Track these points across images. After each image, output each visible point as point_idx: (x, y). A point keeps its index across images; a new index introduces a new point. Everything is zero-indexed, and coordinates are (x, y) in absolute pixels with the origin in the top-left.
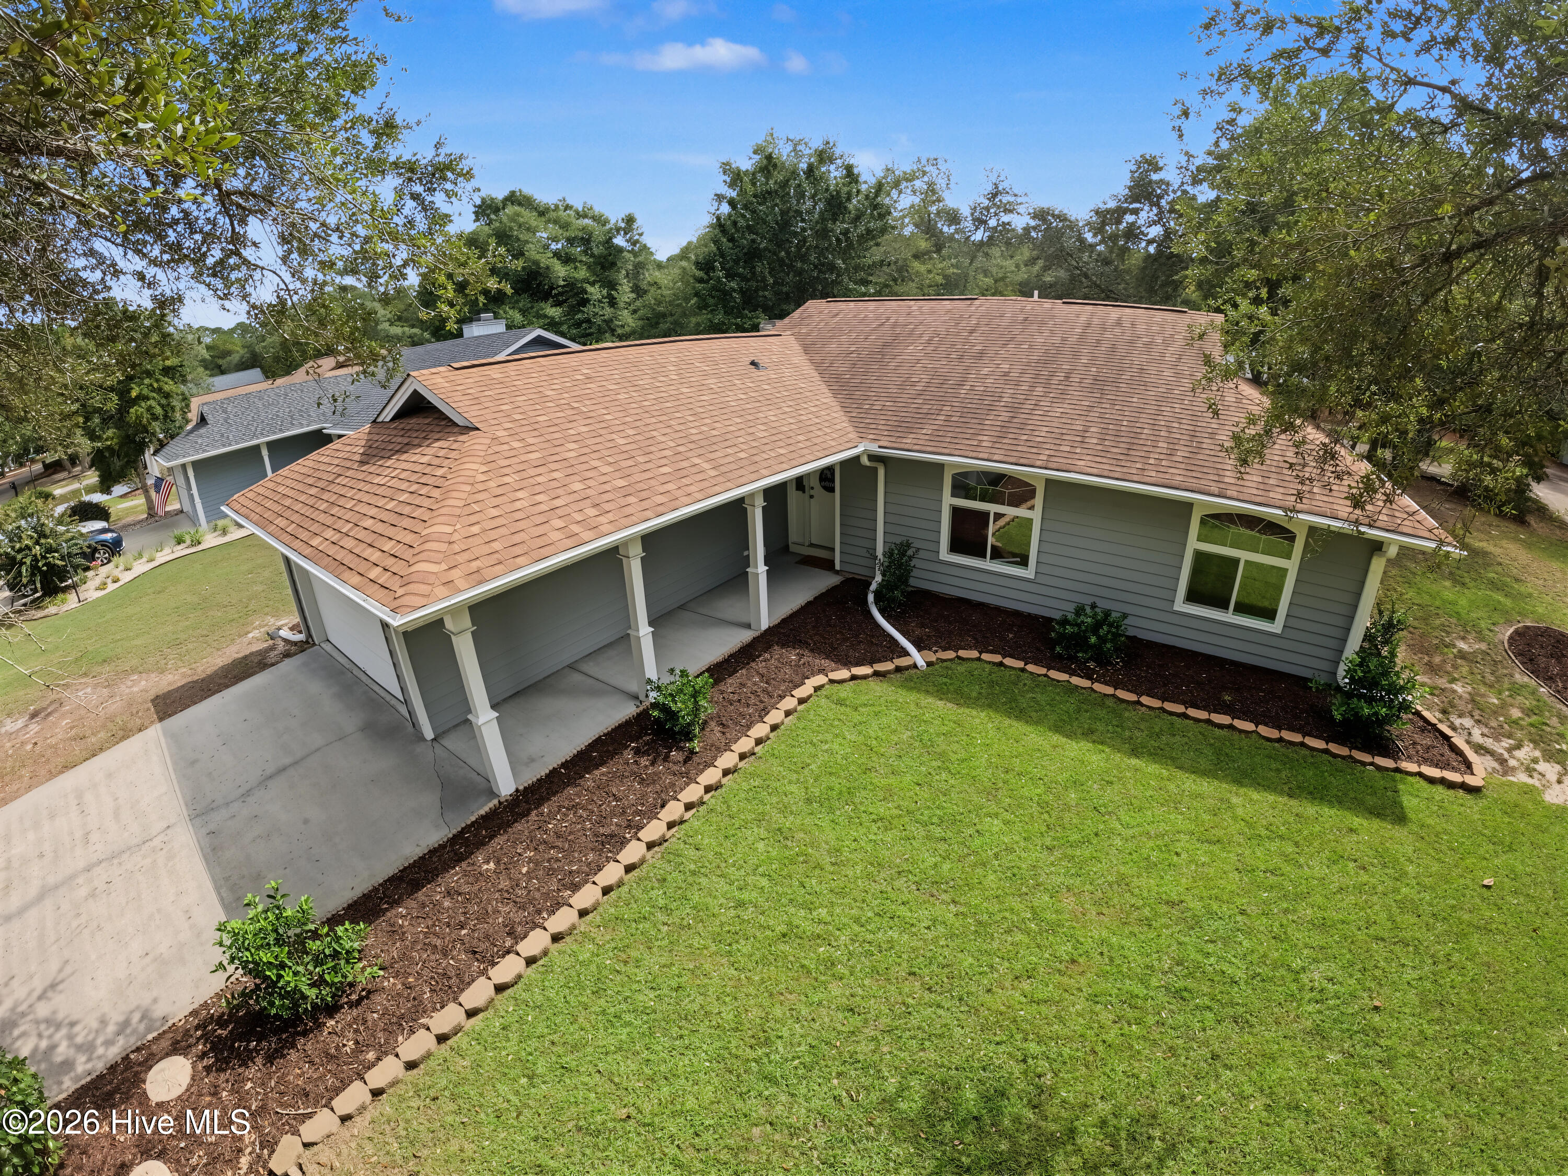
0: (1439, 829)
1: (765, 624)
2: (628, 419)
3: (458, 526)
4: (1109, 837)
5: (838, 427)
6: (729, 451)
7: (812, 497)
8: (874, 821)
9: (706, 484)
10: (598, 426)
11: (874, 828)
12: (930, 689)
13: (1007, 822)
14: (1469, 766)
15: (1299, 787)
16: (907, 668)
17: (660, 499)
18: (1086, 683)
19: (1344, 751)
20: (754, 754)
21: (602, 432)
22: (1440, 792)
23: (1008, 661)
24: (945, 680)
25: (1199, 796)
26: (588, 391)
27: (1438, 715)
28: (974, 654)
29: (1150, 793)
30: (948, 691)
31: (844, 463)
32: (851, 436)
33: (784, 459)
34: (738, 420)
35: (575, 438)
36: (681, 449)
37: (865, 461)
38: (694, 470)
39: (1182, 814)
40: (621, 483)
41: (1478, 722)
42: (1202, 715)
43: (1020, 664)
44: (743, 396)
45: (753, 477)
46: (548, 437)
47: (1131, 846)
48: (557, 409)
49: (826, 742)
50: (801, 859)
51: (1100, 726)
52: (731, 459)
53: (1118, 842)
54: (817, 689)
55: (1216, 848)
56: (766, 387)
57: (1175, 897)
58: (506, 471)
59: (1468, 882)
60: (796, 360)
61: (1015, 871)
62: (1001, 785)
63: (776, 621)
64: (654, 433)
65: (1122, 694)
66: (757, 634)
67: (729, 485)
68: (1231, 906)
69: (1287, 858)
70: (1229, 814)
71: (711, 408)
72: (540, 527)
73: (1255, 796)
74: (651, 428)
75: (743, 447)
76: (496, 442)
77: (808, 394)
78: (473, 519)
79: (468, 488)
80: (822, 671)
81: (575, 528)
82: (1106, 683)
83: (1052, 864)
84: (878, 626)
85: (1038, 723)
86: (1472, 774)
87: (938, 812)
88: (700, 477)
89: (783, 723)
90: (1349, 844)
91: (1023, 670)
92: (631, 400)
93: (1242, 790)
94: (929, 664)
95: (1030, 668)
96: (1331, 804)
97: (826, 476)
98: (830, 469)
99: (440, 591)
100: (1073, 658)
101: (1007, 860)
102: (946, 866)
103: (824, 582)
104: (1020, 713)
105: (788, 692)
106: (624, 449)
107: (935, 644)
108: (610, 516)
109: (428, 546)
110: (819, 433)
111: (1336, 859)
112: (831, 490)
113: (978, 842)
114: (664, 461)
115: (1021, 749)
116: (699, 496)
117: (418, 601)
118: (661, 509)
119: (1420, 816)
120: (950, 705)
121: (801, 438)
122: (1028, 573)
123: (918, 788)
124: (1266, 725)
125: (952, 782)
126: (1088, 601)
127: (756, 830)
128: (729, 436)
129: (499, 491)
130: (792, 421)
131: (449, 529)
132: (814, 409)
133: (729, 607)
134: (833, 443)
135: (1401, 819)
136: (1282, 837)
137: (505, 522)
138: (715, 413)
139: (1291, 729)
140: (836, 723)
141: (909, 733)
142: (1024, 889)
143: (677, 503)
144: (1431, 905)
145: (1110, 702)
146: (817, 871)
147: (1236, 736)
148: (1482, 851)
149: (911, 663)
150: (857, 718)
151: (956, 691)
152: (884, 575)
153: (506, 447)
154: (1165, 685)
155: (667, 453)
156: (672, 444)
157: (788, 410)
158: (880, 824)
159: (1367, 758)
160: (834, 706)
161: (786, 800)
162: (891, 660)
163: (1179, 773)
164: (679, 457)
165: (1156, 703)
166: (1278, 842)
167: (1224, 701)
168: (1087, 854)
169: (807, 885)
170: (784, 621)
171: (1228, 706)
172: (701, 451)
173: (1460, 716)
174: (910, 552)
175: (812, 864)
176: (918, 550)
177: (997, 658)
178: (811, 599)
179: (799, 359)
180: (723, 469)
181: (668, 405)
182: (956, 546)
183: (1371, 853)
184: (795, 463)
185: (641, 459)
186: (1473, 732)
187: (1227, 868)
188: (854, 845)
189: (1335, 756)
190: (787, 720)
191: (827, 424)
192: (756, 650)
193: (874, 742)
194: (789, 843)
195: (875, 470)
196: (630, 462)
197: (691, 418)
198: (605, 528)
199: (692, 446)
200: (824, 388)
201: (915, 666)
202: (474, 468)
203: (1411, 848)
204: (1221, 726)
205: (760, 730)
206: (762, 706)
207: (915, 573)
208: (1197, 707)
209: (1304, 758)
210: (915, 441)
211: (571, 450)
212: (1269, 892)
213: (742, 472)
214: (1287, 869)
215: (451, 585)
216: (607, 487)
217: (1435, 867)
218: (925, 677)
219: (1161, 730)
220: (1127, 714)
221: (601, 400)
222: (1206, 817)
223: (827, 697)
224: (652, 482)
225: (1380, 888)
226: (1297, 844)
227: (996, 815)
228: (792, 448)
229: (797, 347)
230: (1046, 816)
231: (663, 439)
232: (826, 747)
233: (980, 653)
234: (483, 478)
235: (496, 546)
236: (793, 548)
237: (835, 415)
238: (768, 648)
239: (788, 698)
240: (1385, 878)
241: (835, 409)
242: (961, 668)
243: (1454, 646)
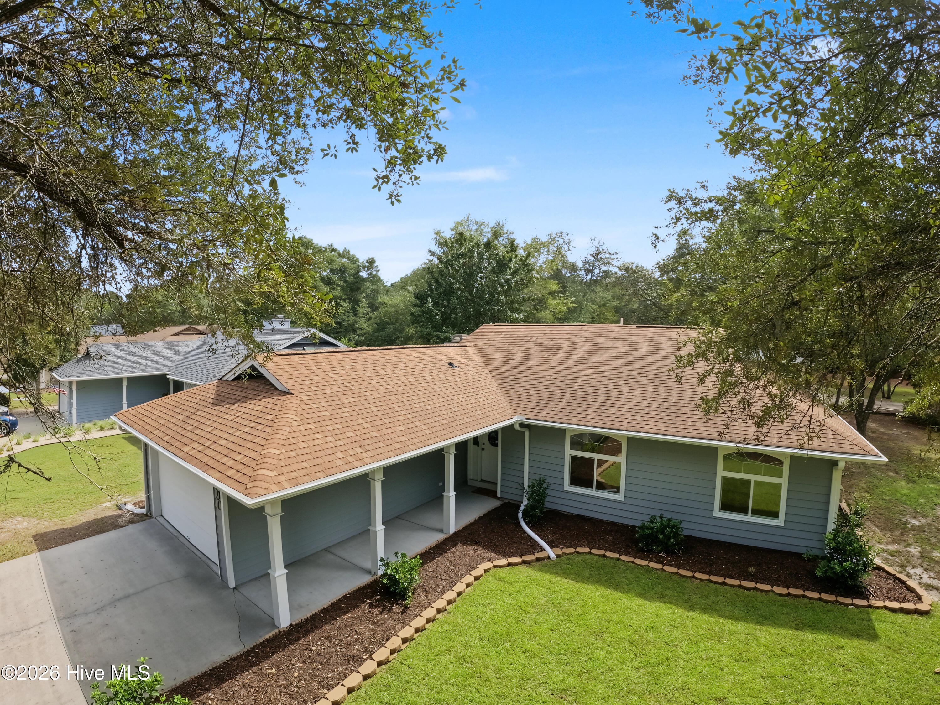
0: (901, 640)
1: (452, 531)
2: (378, 396)
3: (283, 451)
4: (676, 660)
5: (501, 406)
6: (437, 419)
7: (483, 449)
8: (523, 652)
9: (423, 438)
10: (361, 399)
11: (524, 656)
12: (559, 572)
13: (609, 653)
14: (919, 598)
15: (802, 623)
16: (543, 559)
17: (398, 446)
18: (659, 566)
19: (832, 598)
20: (446, 610)
21: (363, 402)
22: (901, 617)
23: (609, 554)
24: (568, 566)
25: (734, 633)
26: (354, 377)
27: (898, 569)
28: (587, 550)
29: (703, 632)
30: (570, 574)
31: (504, 429)
32: (509, 412)
33: (469, 425)
34: (442, 400)
35: (348, 405)
36: (409, 416)
37: (517, 427)
38: (417, 429)
39: (724, 644)
40: (375, 434)
41: (926, 570)
42: (736, 582)
43: (616, 556)
44: (444, 385)
45: (451, 435)
46: (333, 403)
47: (690, 665)
48: (337, 386)
49: (492, 604)
50: (477, 675)
51: (668, 592)
52: (437, 424)
53: (682, 663)
54: (486, 571)
55: (747, 665)
56: (458, 379)
57: (721, 695)
58: (309, 421)
59: (925, 672)
60: (475, 363)
61: (615, 682)
62: (605, 630)
63: (460, 528)
64: (393, 406)
65: (682, 572)
66: (448, 536)
67: (437, 439)
68: (759, 700)
69: (796, 668)
70: (755, 643)
71: (426, 392)
72: (330, 456)
73: (773, 630)
74: (391, 402)
75: (445, 417)
76: (302, 403)
77: (483, 384)
78: (292, 447)
79: (288, 429)
80: (490, 560)
81: (350, 459)
82: (672, 566)
83: (639, 677)
84: (525, 533)
85: (628, 592)
86: (922, 603)
87: (564, 647)
88: (420, 434)
89: (464, 591)
90: (839, 656)
91: (618, 559)
92: (379, 384)
93: (763, 628)
94: (558, 556)
95: (623, 558)
96: (824, 632)
97: (492, 436)
98: (496, 432)
99: (274, 487)
100: (650, 551)
101: (609, 675)
102: (571, 680)
103: (490, 505)
104: (617, 587)
105: (468, 572)
106: (376, 413)
107: (562, 544)
108: (370, 454)
109: (266, 460)
110: (490, 409)
111: (831, 665)
112: (496, 445)
113: (590, 665)
114: (399, 423)
115: (618, 608)
116: (420, 445)
117: (262, 492)
118: (398, 451)
119: (888, 633)
120: (570, 581)
121: (479, 412)
122: (620, 497)
123: (551, 632)
124: (779, 586)
125: (573, 628)
126: (657, 514)
127: (448, 657)
128: (436, 410)
129: (306, 432)
130: (473, 401)
131: (277, 452)
132: (486, 394)
133: (431, 519)
134: (498, 416)
135: (873, 636)
136: (792, 655)
137: (309, 451)
138: (428, 395)
139: (796, 587)
140: (499, 592)
141: (545, 599)
142: (621, 694)
143: (407, 448)
144: (898, 689)
145: (675, 577)
146: (488, 683)
147: (759, 594)
148: (932, 652)
149: (546, 555)
150: (512, 589)
151: (575, 573)
152: (528, 499)
153: (309, 407)
154: (711, 565)
155: (401, 418)
156: (404, 413)
157: (471, 394)
158: (527, 654)
159: (848, 601)
160: (497, 582)
161: (466, 639)
162: (534, 554)
163: (721, 620)
164: (408, 421)
165: (705, 577)
166: (790, 659)
167: (750, 573)
168: (662, 670)
169: (482, 691)
170: (464, 529)
171: (752, 575)
172: (420, 418)
173: (914, 567)
174: (545, 485)
175: (484, 678)
176: (550, 484)
177: (601, 552)
178: (482, 515)
179: (477, 362)
180: (434, 430)
181: (401, 388)
182: (574, 481)
183: (854, 660)
184: (475, 428)
185: (386, 421)
186: (923, 576)
187: (755, 676)
188: (511, 667)
189: (826, 602)
190: (467, 590)
191: (494, 404)
192: (447, 546)
193: (523, 604)
194: (469, 665)
195: (523, 433)
196: (380, 422)
197: (414, 398)
198: (368, 460)
199: (415, 415)
200: (492, 381)
201: (549, 558)
202: (291, 416)
203: (882, 655)
204: (749, 589)
205: (450, 595)
206: (451, 580)
207: (547, 499)
208: (733, 578)
209: (805, 605)
210: (547, 415)
211: (346, 412)
212: (785, 689)
213: (444, 432)
214: (795, 674)
215: (280, 484)
216: (367, 436)
217: (900, 665)
218: (555, 564)
219: (709, 593)
220: (686, 585)
221: (362, 383)
222: (740, 645)
223: (493, 577)
224: (393, 435)
225: (861, 682)
226: (802, 659)
227: (602, 649)
228: (473, 418)
229: (477, 355)
230: (634, 648)
231: (399, 409)
232: (492, 607)
233: (591, 549)
234: (295, 423)
235: (305, 465)
236: (470, 483)
237: (499, 398)
238: (454, 545)
239: (468, 576)
240: (865, 675)
241: (499, 394)
242: (578, 559)
243: (909, 523)
